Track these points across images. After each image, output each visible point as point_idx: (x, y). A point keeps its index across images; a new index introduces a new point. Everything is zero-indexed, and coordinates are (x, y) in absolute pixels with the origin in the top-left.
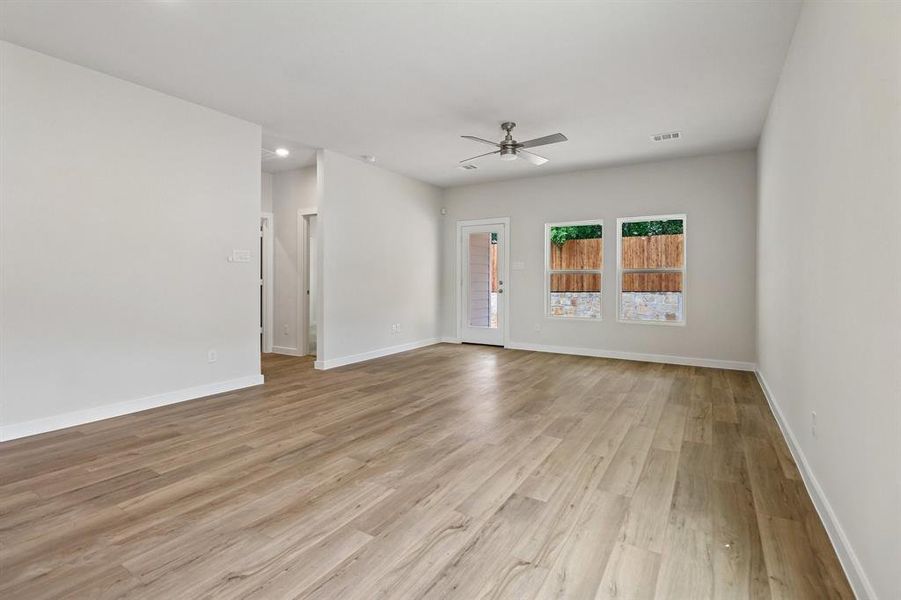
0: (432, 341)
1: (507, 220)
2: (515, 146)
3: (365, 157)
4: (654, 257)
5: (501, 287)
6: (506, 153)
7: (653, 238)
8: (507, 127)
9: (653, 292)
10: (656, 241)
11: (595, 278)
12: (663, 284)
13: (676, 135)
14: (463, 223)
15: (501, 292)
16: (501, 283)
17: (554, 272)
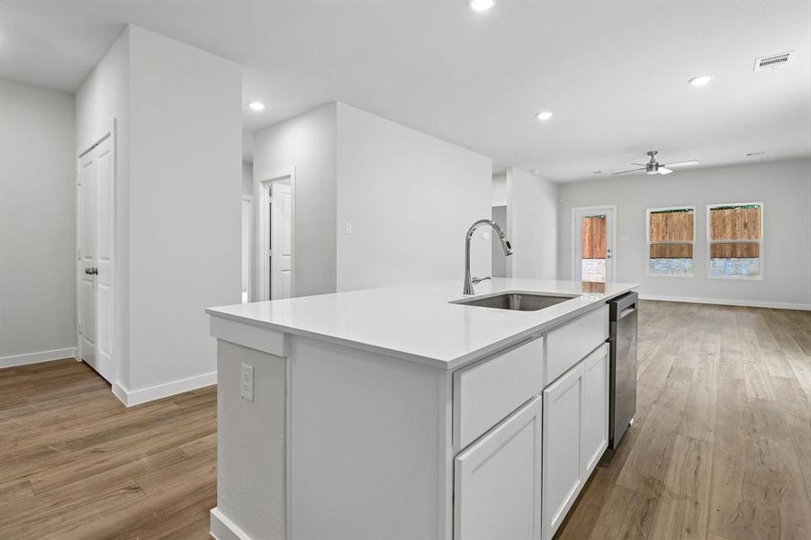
1: (614, 207)
2: (658, 166)
3: (533, 171)
5: (609, 254)
6: (651, 170)
11: (690, 246)
14: (577, 209)
15: (609, 257)
16: (609, 251)
17: (653, 243)
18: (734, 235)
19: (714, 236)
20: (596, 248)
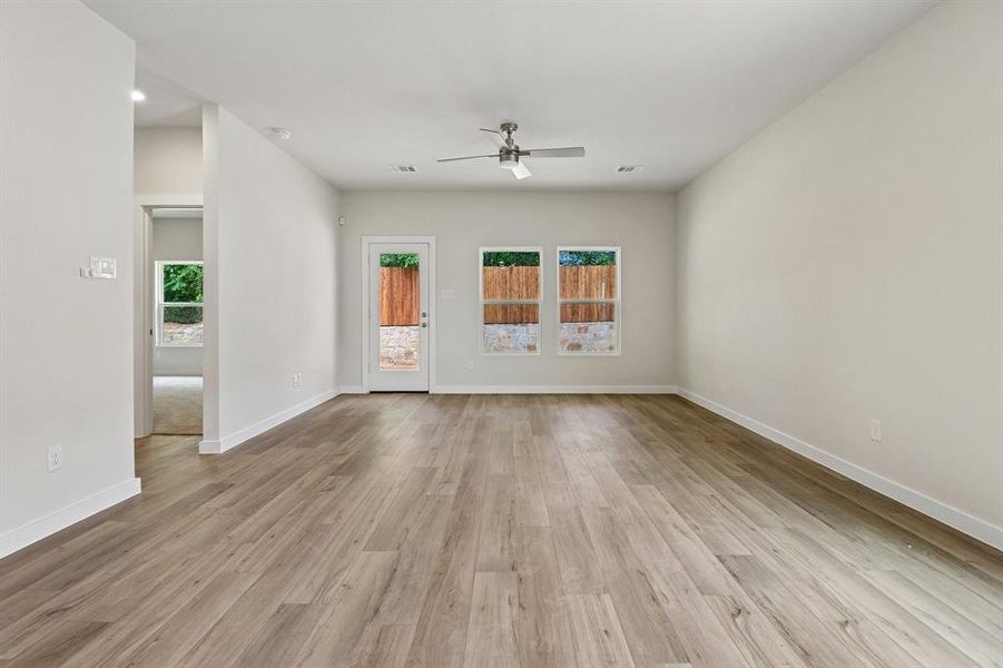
0: (331, 394)
1: (432, 240)
2: (518, 153)
3: (275, 130)
4: (516, 288)
5: (423, 320)
6: (508, 159)
7: (515, 269)
8: (507, 127)
9: (515, 323)
10: (518, 273)
12: (524, 315)
13: (631, 169)
14: (372, 239)
15: (424, 326)
16: (424, 315)
17: (487, 301)
18: (588, 293)
19: (563, 294)
20: (401, 311)
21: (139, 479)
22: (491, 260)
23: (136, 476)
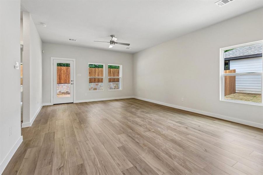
1: (74, 60)
8: (112, 36)
14: (54, 58)
15: (72, 84)
16: (72, 81)
17: (90, 77)
21: (22, 136)
22: (91, 66)
23: (21, 135)
